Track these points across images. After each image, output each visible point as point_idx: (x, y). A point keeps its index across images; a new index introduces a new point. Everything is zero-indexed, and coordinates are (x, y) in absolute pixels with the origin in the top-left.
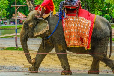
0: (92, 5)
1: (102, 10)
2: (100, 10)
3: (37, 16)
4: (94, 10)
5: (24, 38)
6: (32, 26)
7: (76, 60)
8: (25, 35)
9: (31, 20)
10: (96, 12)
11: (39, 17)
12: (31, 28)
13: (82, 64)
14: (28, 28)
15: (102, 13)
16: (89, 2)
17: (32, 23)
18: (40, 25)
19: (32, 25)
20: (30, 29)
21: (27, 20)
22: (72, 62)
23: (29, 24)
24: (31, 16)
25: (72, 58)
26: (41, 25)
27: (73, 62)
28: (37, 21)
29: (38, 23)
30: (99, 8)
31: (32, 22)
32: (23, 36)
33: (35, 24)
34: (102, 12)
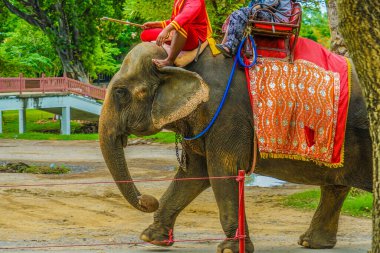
0: (85, 23)
1: (117, 38)
2: (112, 41)
3: (160, 62)
4: (90, 41)
5: (114, 137)
6: (141, 95)
7: (32, 207)
8: (119, 129)
9: (140, 76)
10: (99, 45)
11: (167, 65)
12: (139, 101)
13: (50, 220)
14: (130, 101)
15: (118, 50)
16: (76, 14)
17: (141, 87)
18: (171, 88)
19: (144, 90)
20: (135, 106)
21: (124, 76)
22: (18, 215)
23: (133, 87)
24: (137, 62)
25: (19, 200)
26: (176, 88)
27: (22, 215)
28: (159, 77)
29: (162, 83)
30: (107, 33)
31: (140, 81)
32: (109, 132)
33: (155, 88)
34: (119, 46)
